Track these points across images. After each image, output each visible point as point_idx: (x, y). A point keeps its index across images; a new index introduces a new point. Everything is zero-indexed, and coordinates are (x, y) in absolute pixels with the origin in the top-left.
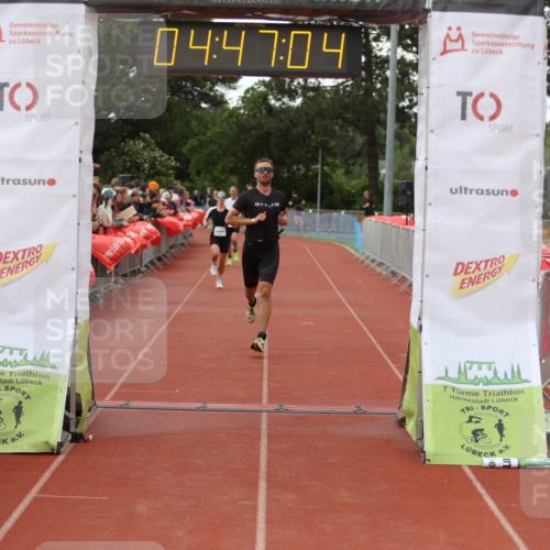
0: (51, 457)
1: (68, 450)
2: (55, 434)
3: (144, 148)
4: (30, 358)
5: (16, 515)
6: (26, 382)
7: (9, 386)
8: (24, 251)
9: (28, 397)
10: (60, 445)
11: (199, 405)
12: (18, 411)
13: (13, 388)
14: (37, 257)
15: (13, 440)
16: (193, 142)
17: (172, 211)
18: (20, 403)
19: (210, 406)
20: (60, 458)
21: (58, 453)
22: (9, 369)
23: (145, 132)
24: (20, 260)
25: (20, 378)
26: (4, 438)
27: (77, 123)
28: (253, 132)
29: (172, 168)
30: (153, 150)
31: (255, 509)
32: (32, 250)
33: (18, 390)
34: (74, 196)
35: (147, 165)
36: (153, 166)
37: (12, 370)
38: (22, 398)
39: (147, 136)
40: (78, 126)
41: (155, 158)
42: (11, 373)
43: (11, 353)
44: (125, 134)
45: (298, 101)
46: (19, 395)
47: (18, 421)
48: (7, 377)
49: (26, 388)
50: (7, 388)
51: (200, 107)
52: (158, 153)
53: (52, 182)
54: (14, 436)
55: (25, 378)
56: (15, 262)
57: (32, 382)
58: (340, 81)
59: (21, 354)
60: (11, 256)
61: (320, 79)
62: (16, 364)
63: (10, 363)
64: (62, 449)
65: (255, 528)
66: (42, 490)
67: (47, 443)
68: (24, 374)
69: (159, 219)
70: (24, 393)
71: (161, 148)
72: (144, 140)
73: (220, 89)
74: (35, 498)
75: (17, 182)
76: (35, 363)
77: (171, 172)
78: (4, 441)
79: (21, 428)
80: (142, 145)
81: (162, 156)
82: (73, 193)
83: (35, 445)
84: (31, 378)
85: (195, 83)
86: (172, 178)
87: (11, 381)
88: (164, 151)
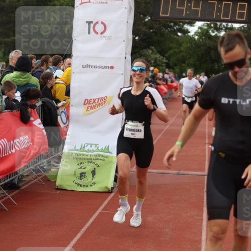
0: (108, 194)
1: (116, 191)
2: (110, 183)
3: (152, 53)
4: (100, 148)
5: (91, 220)
6: (98, 159)
7: (90, 161)
8: (98, 99)
9: (99, 166)
10: (113, 188)
11: (176, 172)
12: (94, 172)
13: (91, 162)
14: (105, 102)
15: (91, 186)
16: (171, 52)
17: (165, 83)
18: (95, 169)
19: (181, 172)
20: (112, 194)
21: (111, 192)
22: (90, 153)
23: (152, 46)
24: (97, 103)
25: (95, 157)
26: (87, 184)
27: (124, 41)
28: (202, 48)
29: (165, 63)
30: (156, 54)
31: (202, 220)
32: (102, 99)
33: (94, 163)
34: (122, 74)
35: (152, 61)
36: (155, 62)
37: (91, 154)
38: (95, 167)
39: (153, 48)
40: (125, 43)
41: (157, 58)
42: (91, 155)
43: (91, 146)
44: (143, 47)
45: (222, 33)
46: (94, 165)
47: (93, 177)
48: (89, 157)
49: (97, 162)
50: (88, 162)
51: (178, 35)
52: (158, 56)
53: (112, 68)
54: (91, 184)
55: (97, 157)
56: (94, 104)
57: (100, 159)
58: (242, 25)
59: (96, 147)
60: (93, 101)
61: (233, 24)
62: (93, 151)
63: (91, 151)
64: (113, 190)
65: (202, 229)
66: (104, 209)
67: (106, 187)
68: (96, 156)
69: (158, 86)
70: (96, 164)
71: (159, 54)
72: (152, 49)
73: (186, 27)
74: (100, 213)
75: (96, 67)
76: (102, 151)
77: (164, 65)
78: (87, 186)
79: (94, 180)
80: (151, 52)
81: (159, 57)
82: (121, 73)
83: (101, 188)
84: (100, 158)
85: (175, 24)
86: (164, 68)
87: (91, 159)
88: (161, 55)
